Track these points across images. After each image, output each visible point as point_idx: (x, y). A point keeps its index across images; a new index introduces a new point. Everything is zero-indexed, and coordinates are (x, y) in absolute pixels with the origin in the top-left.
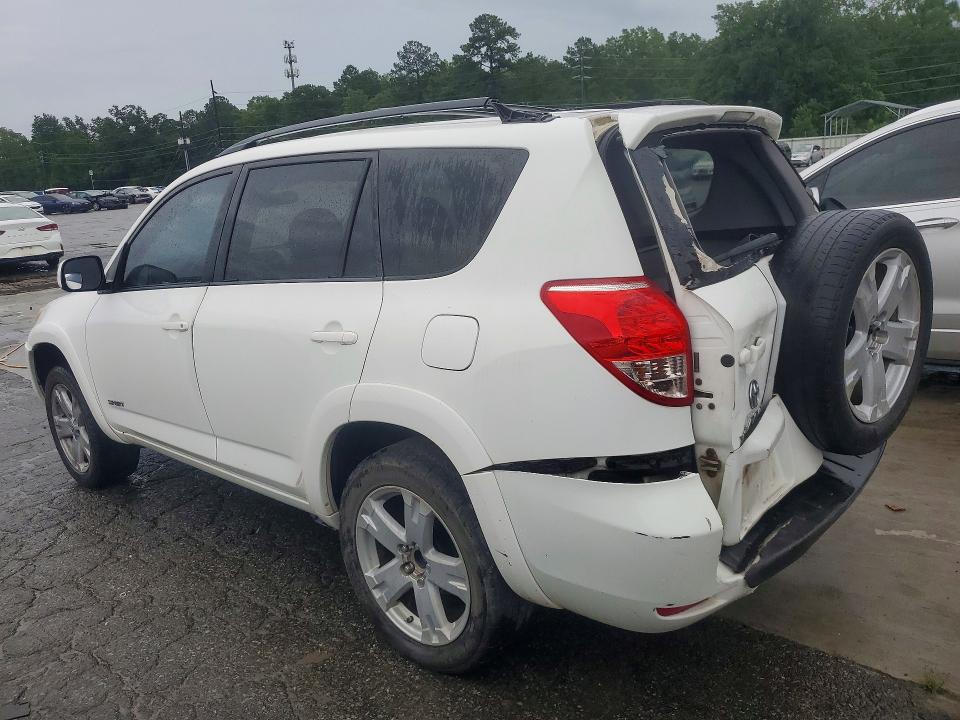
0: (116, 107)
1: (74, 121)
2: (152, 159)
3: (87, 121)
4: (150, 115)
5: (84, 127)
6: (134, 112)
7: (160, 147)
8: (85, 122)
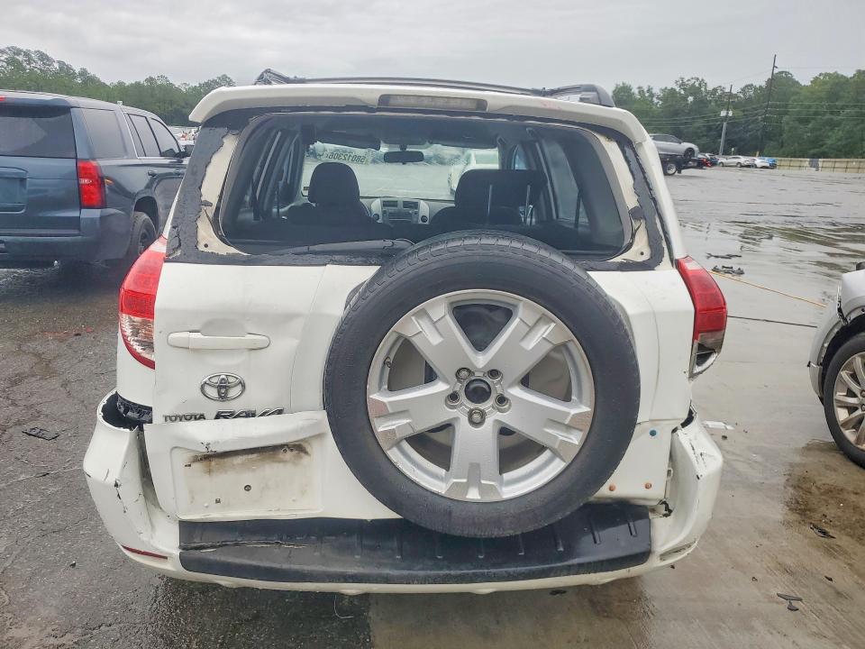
0: (682, 79)
1: (646, 90)
2: (699, 128)
3: (656, 91)
4: (710, 88)
5: (652, 95)
6: (697, 85)
7: (710, 117)
8: (654, 91)
